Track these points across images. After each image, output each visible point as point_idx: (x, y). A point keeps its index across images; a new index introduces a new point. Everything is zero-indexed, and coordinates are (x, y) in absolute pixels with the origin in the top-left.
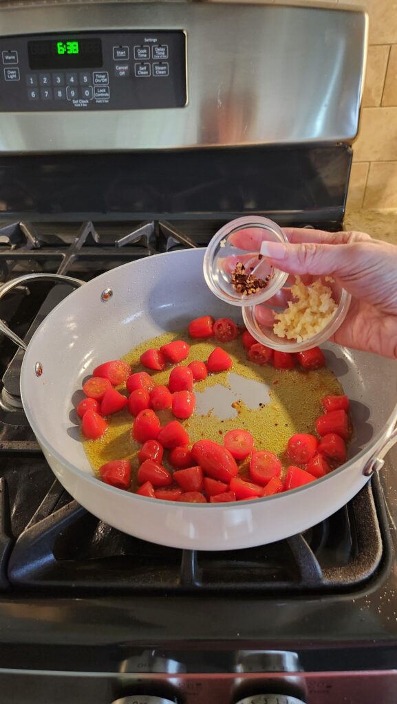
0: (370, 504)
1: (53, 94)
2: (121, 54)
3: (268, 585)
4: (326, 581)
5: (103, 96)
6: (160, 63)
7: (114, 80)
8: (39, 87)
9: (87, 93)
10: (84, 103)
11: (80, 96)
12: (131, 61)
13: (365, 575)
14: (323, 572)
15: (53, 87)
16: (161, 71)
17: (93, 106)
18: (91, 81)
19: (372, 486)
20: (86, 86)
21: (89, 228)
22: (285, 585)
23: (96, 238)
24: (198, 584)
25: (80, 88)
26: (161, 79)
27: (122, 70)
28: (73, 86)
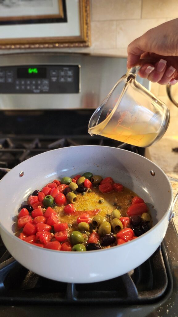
0: (161, 259)
1: (26, 88)
2: (54, 73)
3: (111, 300)
4: (140, 297)
5: (46, 88)
6: (70, 77)
7: (51, 83)
8: (20, 85)
9: (39, 87)
10: (38, 91)
11: (37, 88)
12: (58, 76)
13: (160, 294)
14: (139, 293)
15: (26, 85)
16: (70, 80)
17: (42, 92)
18: (41, 83)
19: (162, 251)
20: (39, 85)
21: (37, 141)
22: (119, 299)
23: (40, 145)
24: (75, 299)
25: (37, 86)
26: (69, 83)
27: (54, 79)
28: (34, 85)
